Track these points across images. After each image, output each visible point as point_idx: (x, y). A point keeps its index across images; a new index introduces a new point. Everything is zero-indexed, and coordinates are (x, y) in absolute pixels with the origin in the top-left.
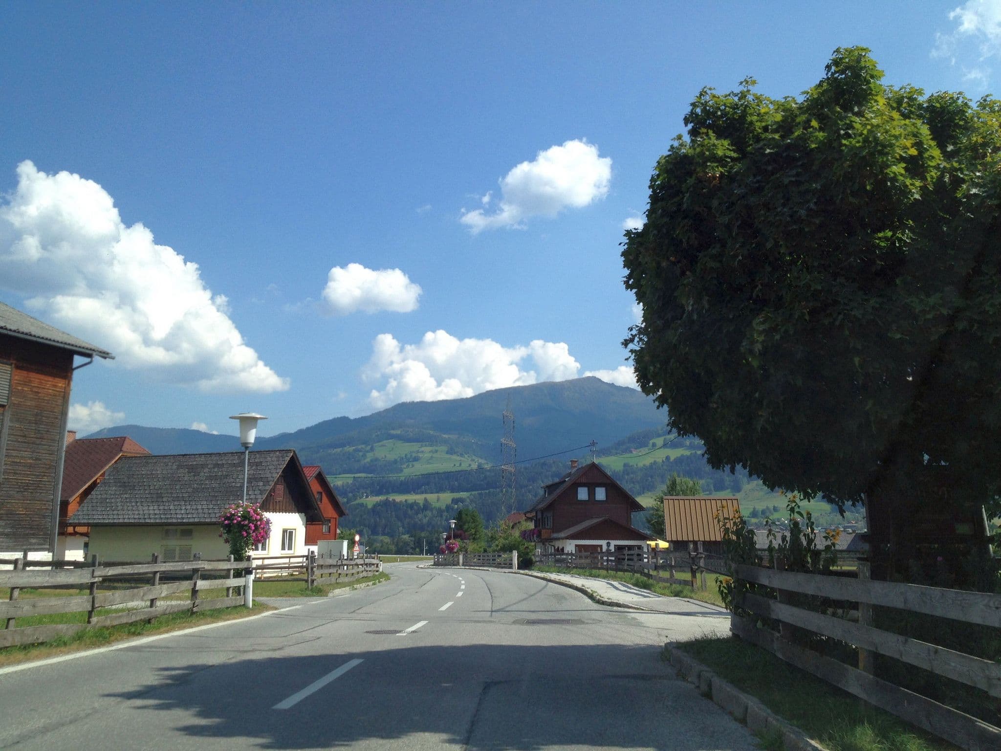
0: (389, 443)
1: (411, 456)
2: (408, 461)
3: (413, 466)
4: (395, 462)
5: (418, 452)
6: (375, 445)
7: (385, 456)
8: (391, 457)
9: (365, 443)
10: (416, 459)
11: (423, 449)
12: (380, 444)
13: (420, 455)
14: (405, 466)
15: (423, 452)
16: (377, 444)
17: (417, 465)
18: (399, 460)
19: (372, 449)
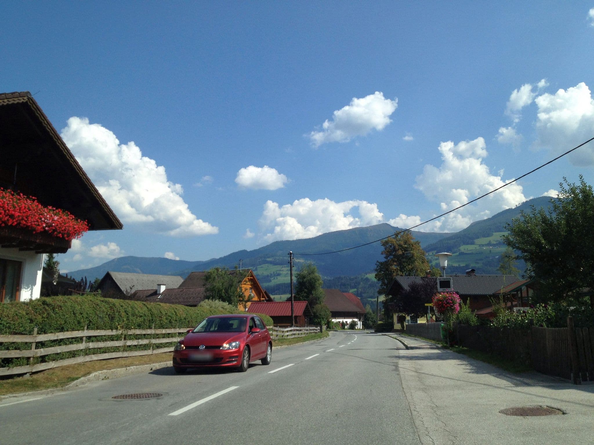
0: (265, 266)
1: (276, 273)
2: (275, 276)
3: (277, 278)
4: (268, 276)
5: (280, 270)
6: (258, 267)
7: (263, 273)
8: (266, 273)
9: (253, 265)
10: (279, 275)
11: (283, 269)
12: (261, 266)
13: (281, 272)
14: (273, 278)
15: (283, 270)
16: (259, 266)
17: (279, 278)
18: (270, 275)
19: (256, 269)
